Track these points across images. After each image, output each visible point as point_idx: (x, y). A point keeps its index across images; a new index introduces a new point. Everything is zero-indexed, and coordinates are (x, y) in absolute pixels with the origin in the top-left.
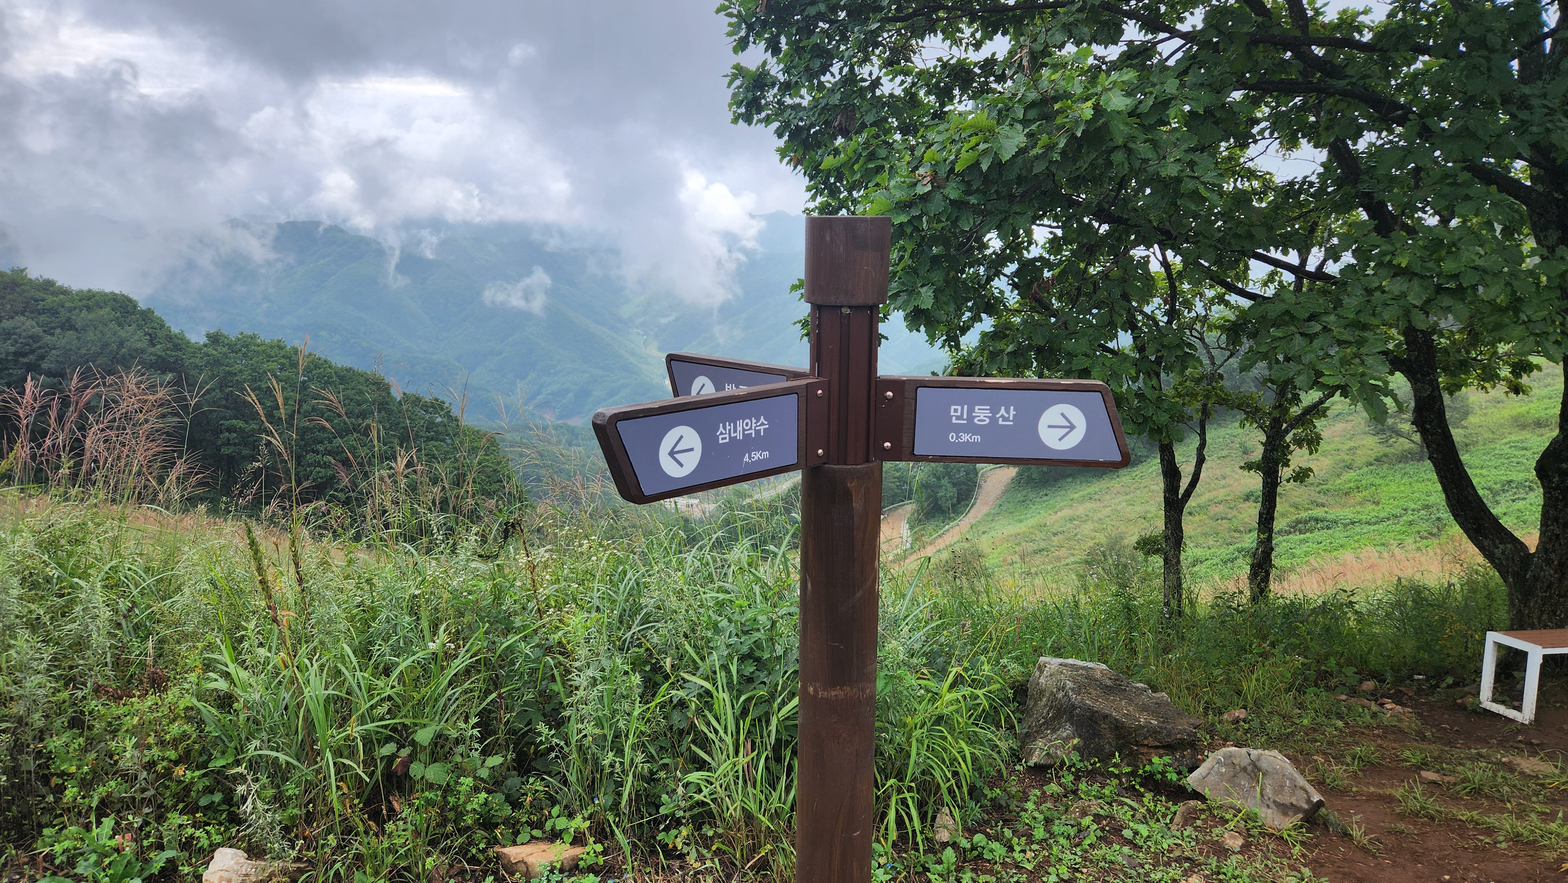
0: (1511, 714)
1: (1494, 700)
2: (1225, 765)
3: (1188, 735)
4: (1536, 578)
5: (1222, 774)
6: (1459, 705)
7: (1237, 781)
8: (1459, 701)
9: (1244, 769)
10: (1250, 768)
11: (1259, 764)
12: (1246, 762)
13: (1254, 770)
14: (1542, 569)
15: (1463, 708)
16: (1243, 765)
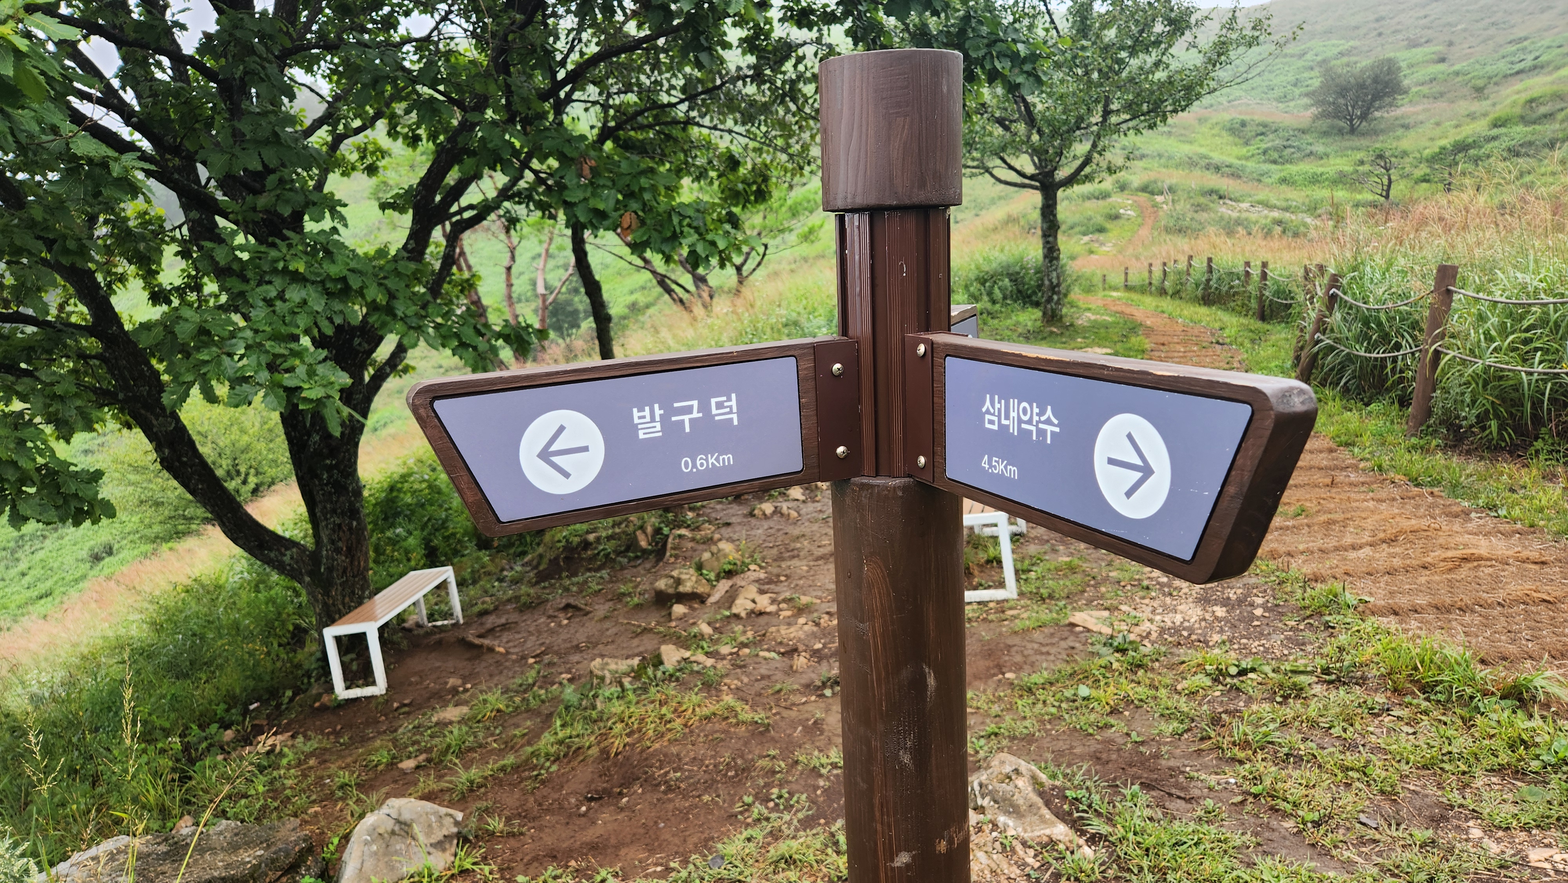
0: (368, 691)
1: (347, 688)
2: (373, 841)
3: (305, 841)
4: (330, 569)
5: (376, 853)
6: (318, 709)
7: (392, 849)
8: (317, 704)
9: (393, 833)
10: (397, 828)
11: (402, 819)
12: (390, 825)
13: (403, 828)
14: (333, 559)
15: (324, 708)
16: (389, 829)
